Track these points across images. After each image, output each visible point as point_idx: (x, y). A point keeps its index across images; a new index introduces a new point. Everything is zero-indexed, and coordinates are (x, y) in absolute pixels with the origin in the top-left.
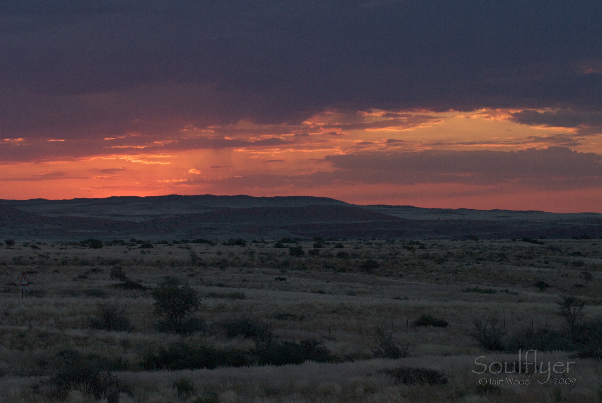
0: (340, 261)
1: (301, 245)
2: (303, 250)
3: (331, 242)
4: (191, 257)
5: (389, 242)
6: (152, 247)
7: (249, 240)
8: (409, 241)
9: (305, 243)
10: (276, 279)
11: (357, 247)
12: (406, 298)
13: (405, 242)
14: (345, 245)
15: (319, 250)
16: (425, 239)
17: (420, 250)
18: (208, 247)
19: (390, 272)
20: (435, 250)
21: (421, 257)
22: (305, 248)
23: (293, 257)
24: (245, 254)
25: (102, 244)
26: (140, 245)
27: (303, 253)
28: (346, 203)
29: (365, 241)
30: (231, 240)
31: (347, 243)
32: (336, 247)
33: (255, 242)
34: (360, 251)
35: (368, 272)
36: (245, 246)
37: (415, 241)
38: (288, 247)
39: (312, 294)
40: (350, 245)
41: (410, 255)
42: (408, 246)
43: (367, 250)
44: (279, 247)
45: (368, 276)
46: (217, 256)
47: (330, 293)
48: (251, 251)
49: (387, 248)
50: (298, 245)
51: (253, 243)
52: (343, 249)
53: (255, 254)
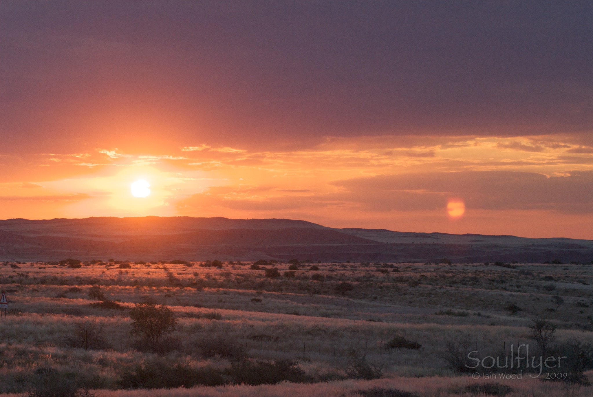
0: (315, 283)
1: (277, 267)
2: (279, 271)
3: (307, 264)
4: (168, 278)
5: (363, 265)
6: (130, 267)
7: (225, 261)
8: (384, 264)
9: (280, 265)
10: (252, 300)
11: (331, 269)
12: (379, 320)
13: (380, 265)
14: (319, 267)
15: (294, 272)
16: (399, 263)
17: (394, 273)
18: (185, 268)
19: (364, 294)
20: (409, 273)
21: (395, 280)
22: (281, 269)
23: (269, 279)
24: (222, 275)
25: (81, 264)
26: (118, 266)
27: (279, 275)
28: (322, 226)
29: (340, 264)
30: (208, 261)
31: (322, 265)
32: (311, 269)
33: (231, 263)
34: (335, 273)
35: (343, 294)
36: (221, 268)
37: (389, 264)
38: (264, 269)
39: (288, 315)
40: (326, 268)
41: (384, 278)
42: (382, 269)
43: (342, 272)
44: (255, 269)
45: (343, 298)
46: (194, 277)
47: (305, 315)
48: (227, 272)
49: (362, 271)
50: (274, 266)
51: (230, 264)
52: (318, 271)
53: (232, 275)
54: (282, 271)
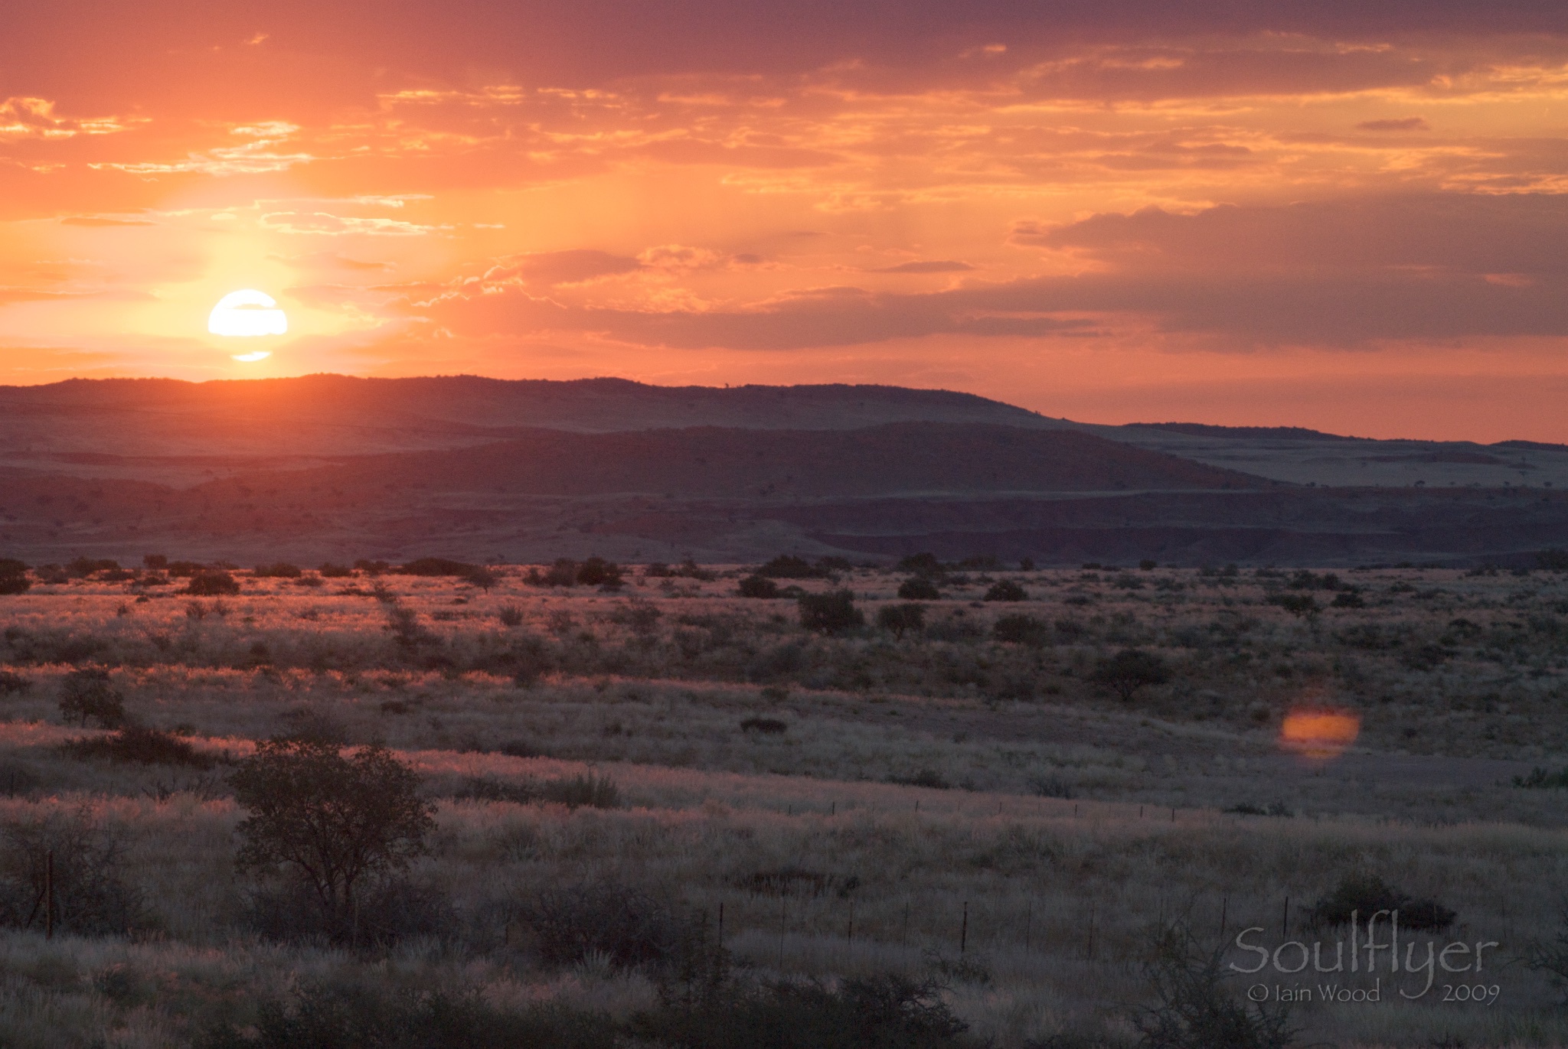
0: (1007, 654)
1: (850, 587)
2: (857, 604)
3: (973, 575)
4: (395, 633)
5: (1211, 578)
6: (234, 589)
7: (633, 563)
8: (1296, 575)
9: (865, 579)
10: (746, 725)
11: (1077, 595)
12: (1279, 810)
13: (1278, 579)
14: (1027, 588)
15: (919, 609)
16: (1362, 568)
17: (1340, 610)
18: (467, 592)
19: (1215, 701)
20: (1403, 610)
21: (1342, 641)
22: (867, 597)
23: (815, 636)
24: (617, 619)
25: (28, 576)
26: (183, 582)
27: (857, 619)
28: (1037, 415)
29: (1114, 574)
30: (561, 563)
31: (1039, 579)
32: (993, 595)
33: (658, 570)
34: (1091, 612)
35: (1125, 700)
36: (616, 590)
37: (1321, 573)
38: (795, 593)
39: (896, 789)
40: (1053, 590)
41: (1298, 631)
42: (1289, 592)
43: (1120, 607)
44: (756, 595)
45: (1124, 716)
46: (503, 629)
47: (969, 786)
48: (642, 607)
49: (1204, 603)
50: (836, 584)
51: (654, 575)
52: (1020, 603)
53: (660, 620)
54: (870, 604)
